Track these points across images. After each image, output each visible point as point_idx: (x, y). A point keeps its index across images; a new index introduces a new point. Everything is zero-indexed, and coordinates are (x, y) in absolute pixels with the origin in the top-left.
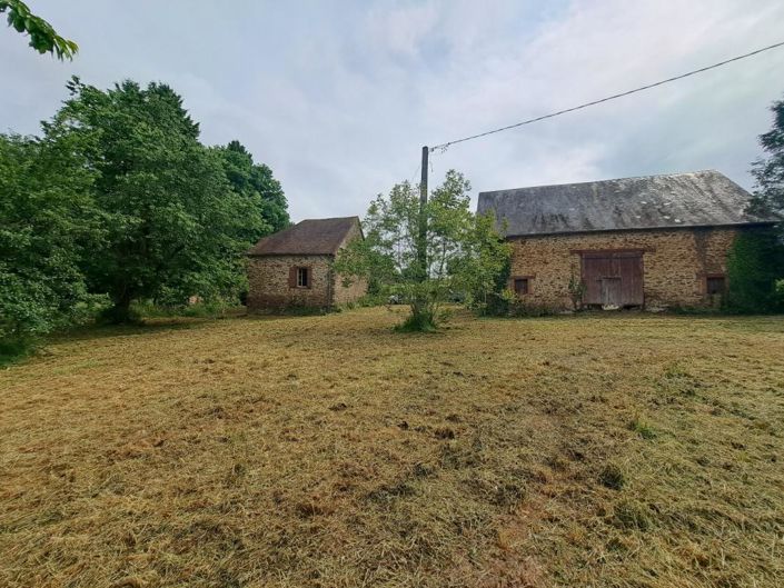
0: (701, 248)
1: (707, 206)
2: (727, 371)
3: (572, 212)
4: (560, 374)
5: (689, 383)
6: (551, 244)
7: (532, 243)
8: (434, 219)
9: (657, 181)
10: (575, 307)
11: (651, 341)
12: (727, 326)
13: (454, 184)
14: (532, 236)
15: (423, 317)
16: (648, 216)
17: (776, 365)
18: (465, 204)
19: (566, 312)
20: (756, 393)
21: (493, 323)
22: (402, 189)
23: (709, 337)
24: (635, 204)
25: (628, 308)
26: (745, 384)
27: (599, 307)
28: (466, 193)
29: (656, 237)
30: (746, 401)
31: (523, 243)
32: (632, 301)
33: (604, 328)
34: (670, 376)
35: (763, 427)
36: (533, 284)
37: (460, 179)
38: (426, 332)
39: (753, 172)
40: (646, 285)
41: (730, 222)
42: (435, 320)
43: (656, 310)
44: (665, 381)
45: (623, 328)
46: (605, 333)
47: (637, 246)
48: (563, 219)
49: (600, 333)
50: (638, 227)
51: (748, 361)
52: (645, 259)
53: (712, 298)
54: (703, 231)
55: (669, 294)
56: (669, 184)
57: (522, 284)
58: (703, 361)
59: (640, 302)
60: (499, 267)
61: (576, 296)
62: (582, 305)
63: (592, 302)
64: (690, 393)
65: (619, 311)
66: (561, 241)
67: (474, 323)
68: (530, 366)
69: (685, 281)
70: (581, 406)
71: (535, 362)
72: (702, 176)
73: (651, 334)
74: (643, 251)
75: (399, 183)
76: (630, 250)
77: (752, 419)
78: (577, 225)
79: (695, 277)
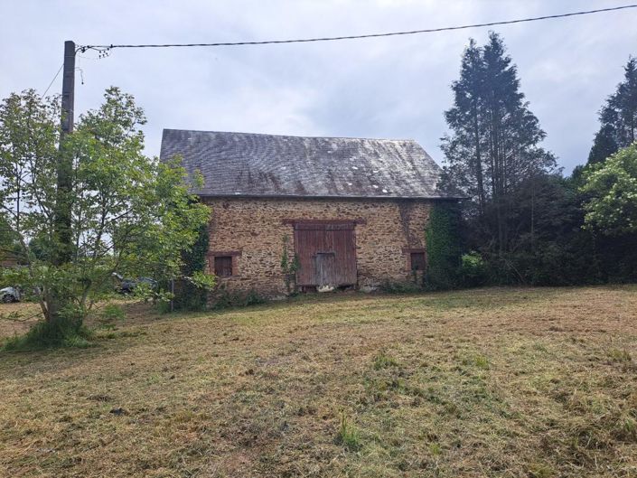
0: (405, 221)
1: (408, 177)
2: (425, 354)
3: (283, 170)
4: (265, 383)
5: (394, 373)
6: (260, 210)
7: (238, 208)
8: (82, 159)
9: (367, 145)
10: (289, 290)
11: (363, 327)
12: (428, 304)
13: (119, 112)
14: (236, 198)
15: (66, 322)
16: (359, 184)
17: (462, 341)
18: (136, 143)
19: (279, 298)
20: (447, 374)
21: (183, 321)
22: (23, 103)
23: (413, 317)
24: (347, 168)
25: (342, 288)
26: (439, 366)
27: (314, 288)
28: (138, 127)
29: (366, 208)
30: (439, 384)
31: (226, 207)
32: (346, 281)
33: (318, 315)
34: (378, 367)
35: (451, 411)
36: (239, 263)
37: (130, 103)
38: (70, 346)
39: (442, 147)
40: (359, 261)
41: (426, 195)
42: (87, 324)
43: (369, 289)
44: (374, 374)
45: (336, 313)
46: (318, 321)
47: (350, 218)
48: (273, 179)
49: (313, 322)
50: (351, 195)
51: (442, 340)
52: (357, 232)
53: (415, 275)
54: (406, 203)
55: (380, 271)
56: (379, 149)
57: (225, 263)
58: (407, 345)
59: (354, 281)
60: (191, 238)
61: (290, 277)
62: (296, 287)
63: (306, 283)
64: (395, 385)
65: (334, 292)
66: (271, 207)
67: (155, 324)
68: (228, 380)
69: (392, 256)
70: (285, 424)
71: (235, 373)
72: (405, 145)
73: (363, 318)
74: (355, 223)
75: (19, 93)
76: (342, 222)
77: (443, 404)
78: (288, 187)
79: (401, 252)
